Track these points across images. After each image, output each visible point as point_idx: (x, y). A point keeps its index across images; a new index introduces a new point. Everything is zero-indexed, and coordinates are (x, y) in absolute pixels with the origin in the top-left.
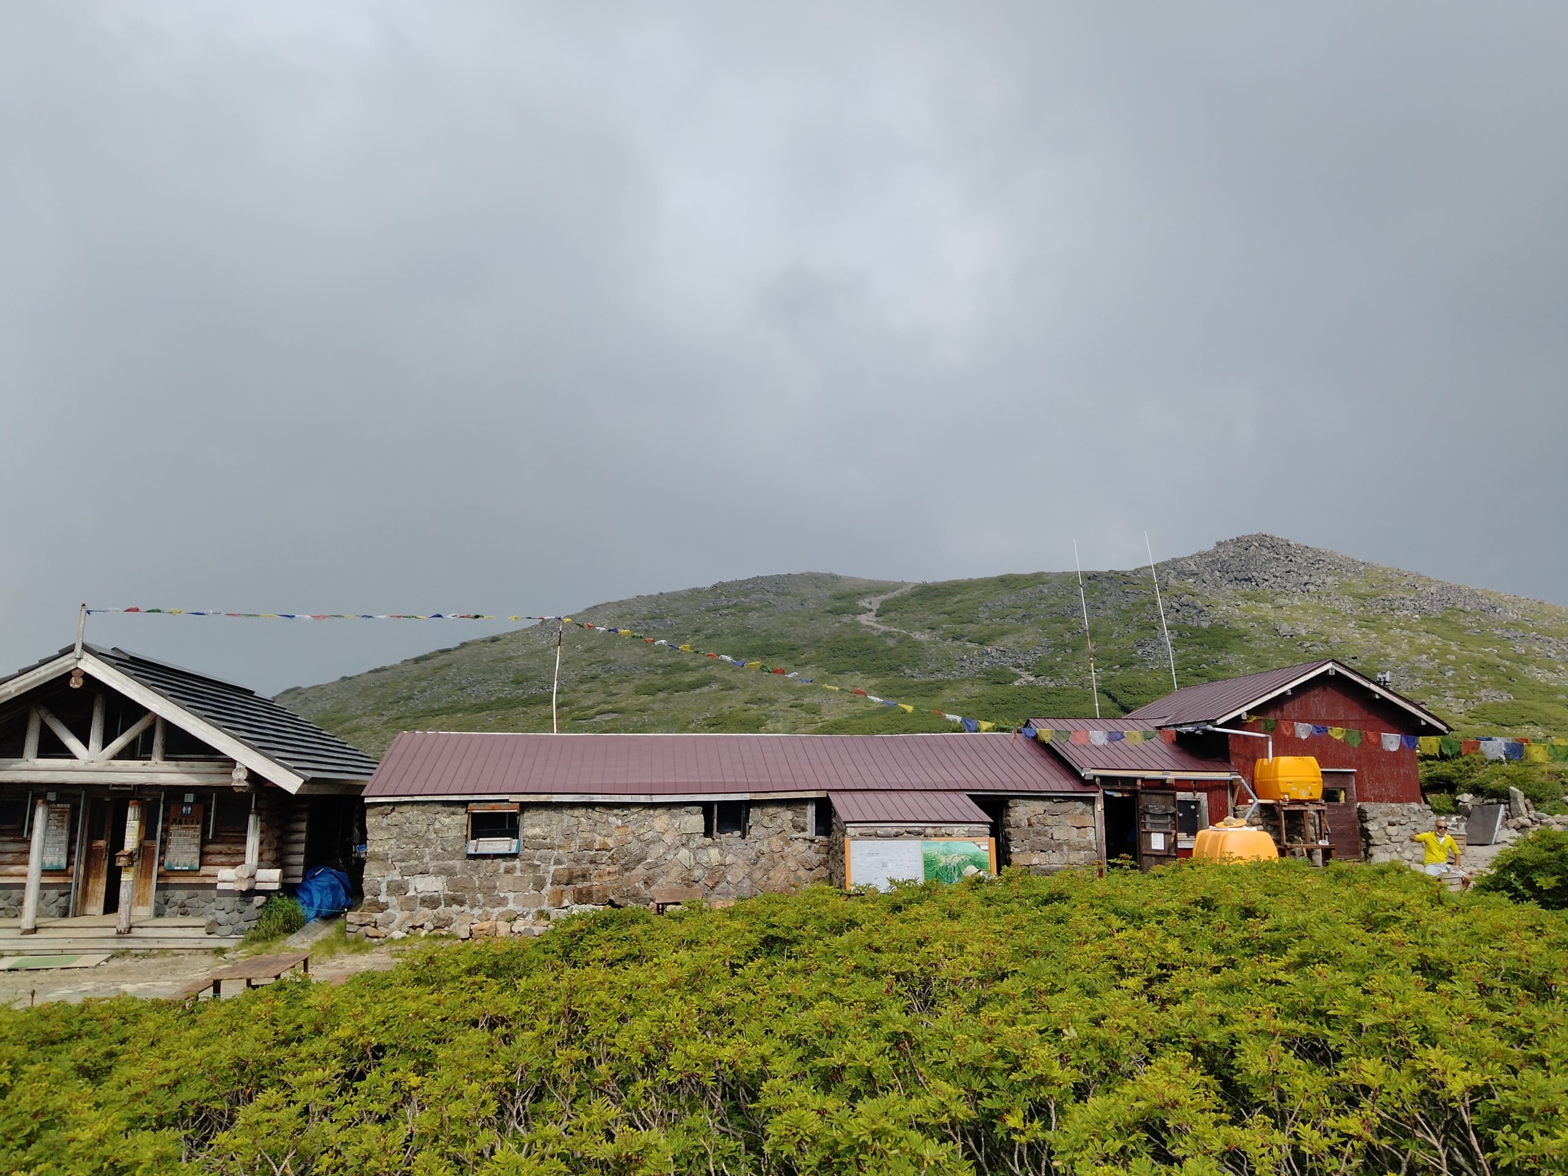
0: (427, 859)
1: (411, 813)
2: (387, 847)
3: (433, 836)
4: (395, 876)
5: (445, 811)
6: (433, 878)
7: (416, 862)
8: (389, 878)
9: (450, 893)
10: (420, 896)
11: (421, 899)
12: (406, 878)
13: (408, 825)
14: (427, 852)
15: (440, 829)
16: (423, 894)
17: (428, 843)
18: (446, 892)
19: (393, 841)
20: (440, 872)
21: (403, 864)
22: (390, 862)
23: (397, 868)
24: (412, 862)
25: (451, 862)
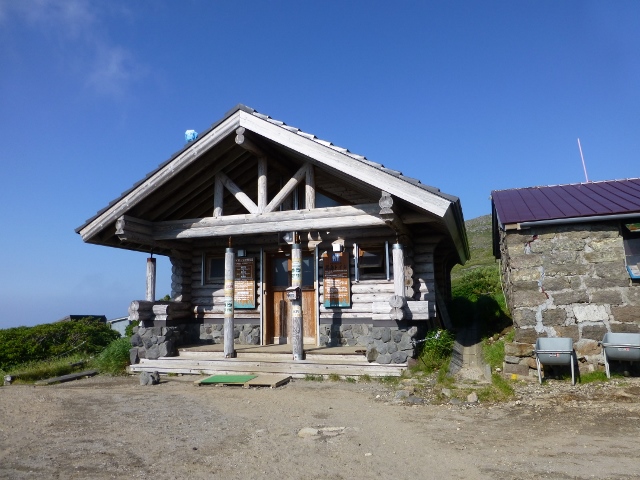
0: (583, 286)
1: (556, 239)
2: (534, 276)
3: (585, 262)
4: (549, 305)
5: (595, 235)
6: (594, 306)
7: (570, 290)
8: (542, 307)
9: (618, 322)
10: (581, 326)
11: (584, 329)
12: (562, 307)
13: (554, 251)
14: (582, 279)
15: (592, 254)
16: (585, 324)
17: (581, 270)
18: (613, 322)
19: (540, 269)
20: (600, 300)
21: (556, 293)
22: (540, 290)
23: (550, 297)
24: (565, 290)
25: (613, 289)
